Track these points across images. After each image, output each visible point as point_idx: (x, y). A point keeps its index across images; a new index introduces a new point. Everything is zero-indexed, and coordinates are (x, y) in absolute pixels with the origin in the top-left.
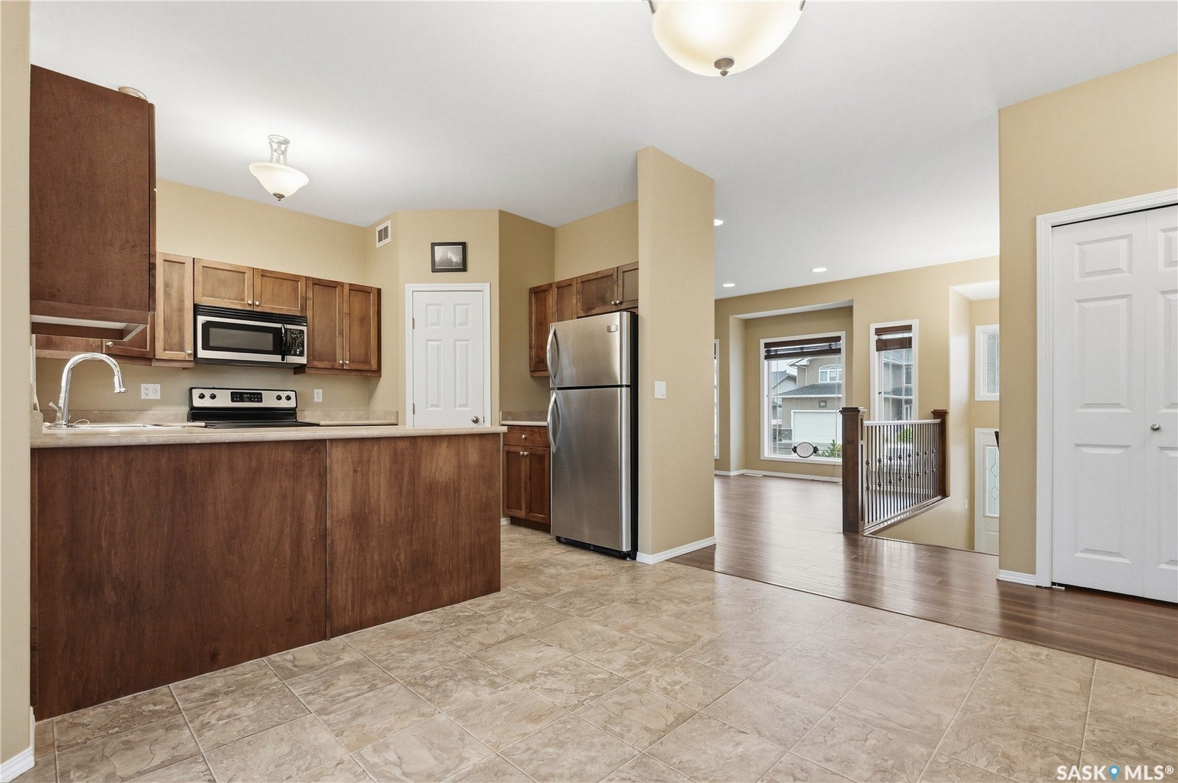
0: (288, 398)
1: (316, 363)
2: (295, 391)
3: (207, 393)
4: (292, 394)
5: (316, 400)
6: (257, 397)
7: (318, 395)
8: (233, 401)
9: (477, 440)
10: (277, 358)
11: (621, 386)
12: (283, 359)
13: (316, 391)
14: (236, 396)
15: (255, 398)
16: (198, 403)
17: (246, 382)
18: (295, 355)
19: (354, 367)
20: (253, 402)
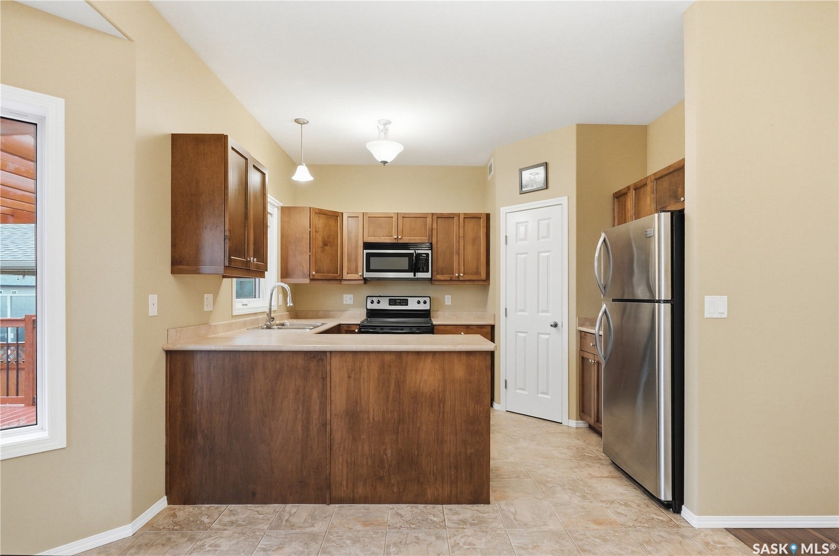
0: (425, 302)
1: (439, 277)
2: (429, 297)
3: (375, 300)
4: (428, 300)
5: (446, 303)
6: (406, 302)
7: (448, 300)
8: (390, 305)
9: (464, 357)
10: (410, 275)
11: (659, 301)
12: (415, 275)
13: (446, 296)
14: (392, 302)
15: (403, 302)
16: (370, 306)
17: (398, 292)
18: (423, 271)
19: (467, 278)
20: (402, 305)
